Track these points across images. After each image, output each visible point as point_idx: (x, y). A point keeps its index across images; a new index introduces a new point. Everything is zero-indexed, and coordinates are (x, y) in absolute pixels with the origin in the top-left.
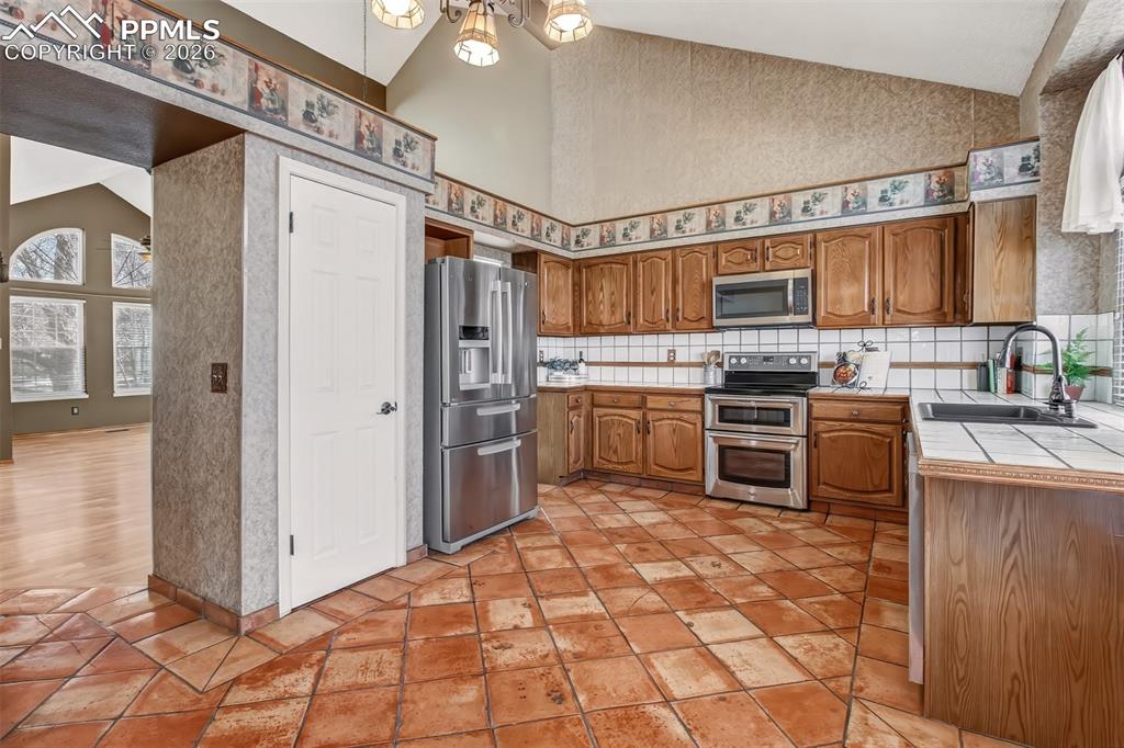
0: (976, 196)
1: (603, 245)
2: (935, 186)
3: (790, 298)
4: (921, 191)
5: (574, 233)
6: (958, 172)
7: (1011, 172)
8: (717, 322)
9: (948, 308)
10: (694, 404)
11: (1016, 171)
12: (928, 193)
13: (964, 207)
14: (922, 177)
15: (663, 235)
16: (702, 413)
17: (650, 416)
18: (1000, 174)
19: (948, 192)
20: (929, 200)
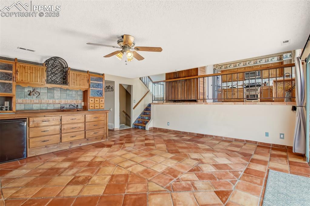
0: (284, 59)
1: (225, 68)
2: (279, 58)
3: (257, 74)
4: (277, 59)
5: (220, 67)
6: (282, 56)
7: (288, 56)
8: (245, 78)
9: (281, 74)
10: (242, 90)
11: (289, 56)
12: (278, 59)
13: (283, 61)
14: (277, 57)
15: (236, 66)
16: (243, 91)
17: (235, 92)
18: (287, 57)
19: (281, 59)
20: (278, 60)
